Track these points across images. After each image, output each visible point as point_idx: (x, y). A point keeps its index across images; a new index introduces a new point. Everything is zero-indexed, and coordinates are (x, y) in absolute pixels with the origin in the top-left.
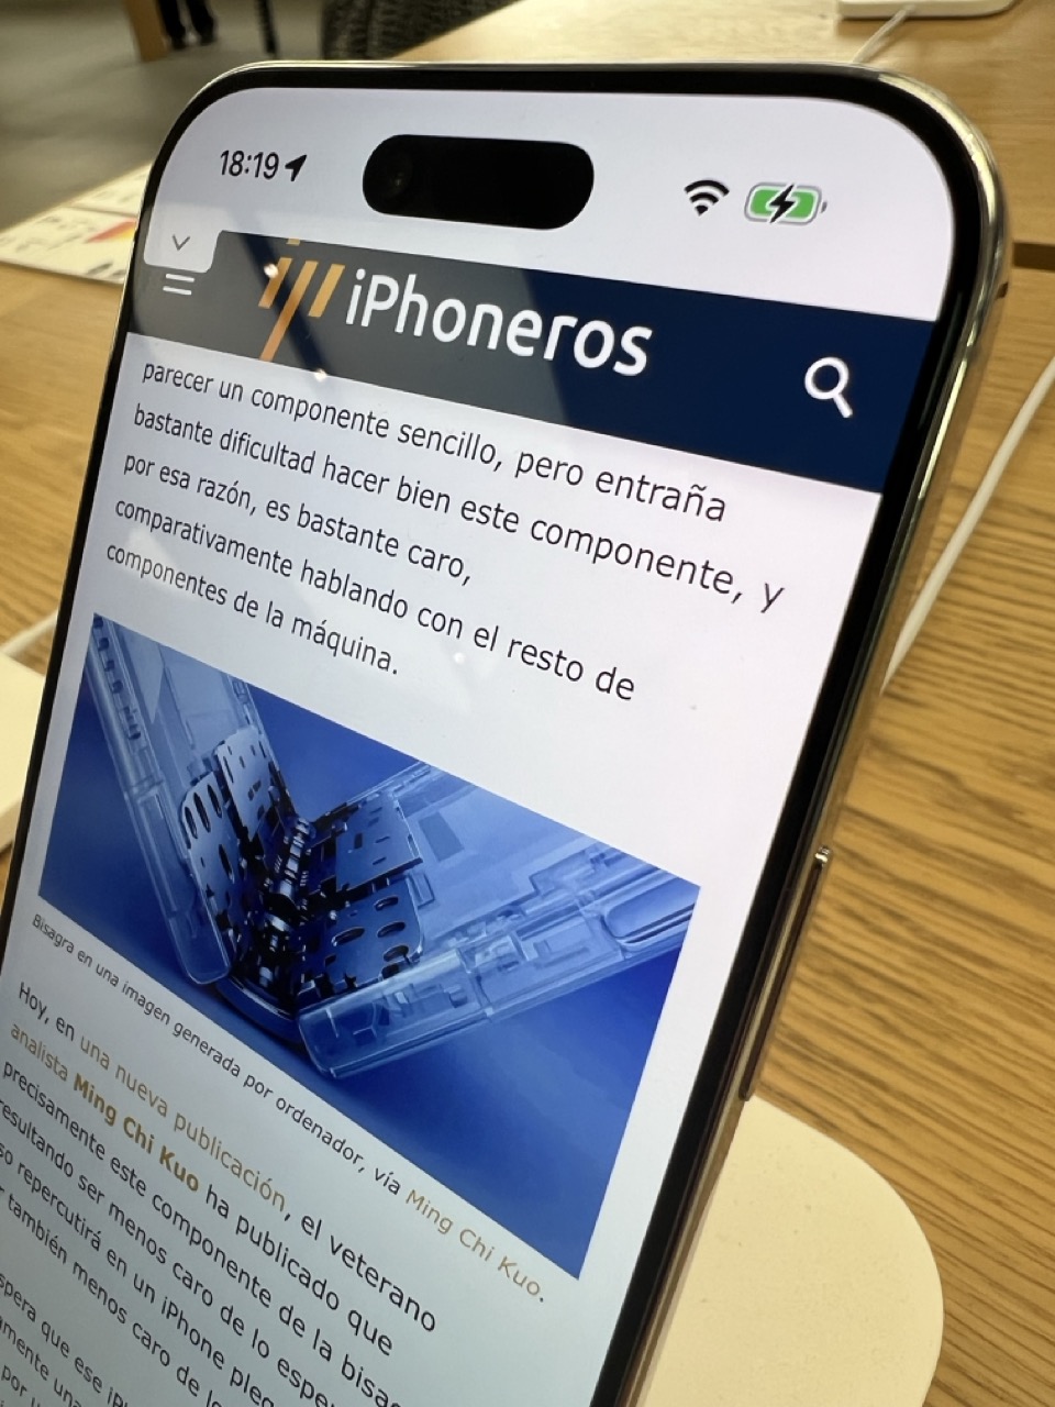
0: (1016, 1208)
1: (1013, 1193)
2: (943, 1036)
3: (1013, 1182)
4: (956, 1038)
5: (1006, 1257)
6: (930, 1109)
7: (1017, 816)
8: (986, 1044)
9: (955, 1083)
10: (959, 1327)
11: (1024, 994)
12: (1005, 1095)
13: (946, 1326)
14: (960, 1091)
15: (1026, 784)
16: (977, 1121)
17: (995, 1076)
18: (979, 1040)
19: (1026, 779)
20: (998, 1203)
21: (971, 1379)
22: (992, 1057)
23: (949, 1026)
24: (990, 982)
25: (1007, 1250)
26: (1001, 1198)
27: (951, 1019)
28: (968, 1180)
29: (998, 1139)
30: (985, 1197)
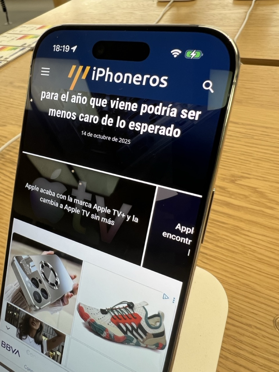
0: (239, 276)
1: (237, 273)
2: (218, 241)
3: (237, 270)
4: (221, 241)
5: (238, 287)
6: (217, 258)
7: (226, 190)
8: (227, 241)
9: (221, 251)
10: (232, 304)
11: (233, 229)
12: (233, 252)
13: (229, 304)
14: (223, 253)
15: (227, 182)
16: (228, 259)
17: (230, 248)
18: (225, 240)
19: (227, 181)
20: (235, 276)
21: (235, 314)
22: (229, 244)
23: (218, 238)
24: (226, 227)
25: (238, 285)
26: (236, 275)
27: (218, 237)
28: (228, 272)
29: (233, 262)
30: (232, 275)
